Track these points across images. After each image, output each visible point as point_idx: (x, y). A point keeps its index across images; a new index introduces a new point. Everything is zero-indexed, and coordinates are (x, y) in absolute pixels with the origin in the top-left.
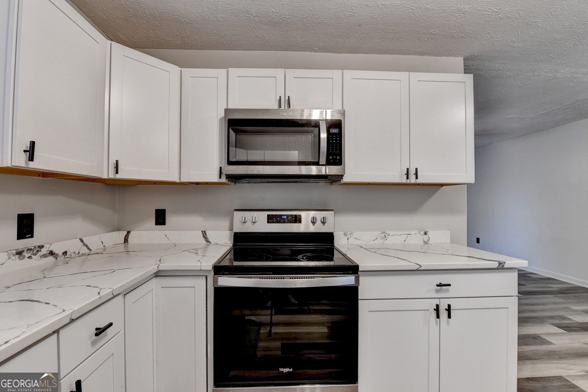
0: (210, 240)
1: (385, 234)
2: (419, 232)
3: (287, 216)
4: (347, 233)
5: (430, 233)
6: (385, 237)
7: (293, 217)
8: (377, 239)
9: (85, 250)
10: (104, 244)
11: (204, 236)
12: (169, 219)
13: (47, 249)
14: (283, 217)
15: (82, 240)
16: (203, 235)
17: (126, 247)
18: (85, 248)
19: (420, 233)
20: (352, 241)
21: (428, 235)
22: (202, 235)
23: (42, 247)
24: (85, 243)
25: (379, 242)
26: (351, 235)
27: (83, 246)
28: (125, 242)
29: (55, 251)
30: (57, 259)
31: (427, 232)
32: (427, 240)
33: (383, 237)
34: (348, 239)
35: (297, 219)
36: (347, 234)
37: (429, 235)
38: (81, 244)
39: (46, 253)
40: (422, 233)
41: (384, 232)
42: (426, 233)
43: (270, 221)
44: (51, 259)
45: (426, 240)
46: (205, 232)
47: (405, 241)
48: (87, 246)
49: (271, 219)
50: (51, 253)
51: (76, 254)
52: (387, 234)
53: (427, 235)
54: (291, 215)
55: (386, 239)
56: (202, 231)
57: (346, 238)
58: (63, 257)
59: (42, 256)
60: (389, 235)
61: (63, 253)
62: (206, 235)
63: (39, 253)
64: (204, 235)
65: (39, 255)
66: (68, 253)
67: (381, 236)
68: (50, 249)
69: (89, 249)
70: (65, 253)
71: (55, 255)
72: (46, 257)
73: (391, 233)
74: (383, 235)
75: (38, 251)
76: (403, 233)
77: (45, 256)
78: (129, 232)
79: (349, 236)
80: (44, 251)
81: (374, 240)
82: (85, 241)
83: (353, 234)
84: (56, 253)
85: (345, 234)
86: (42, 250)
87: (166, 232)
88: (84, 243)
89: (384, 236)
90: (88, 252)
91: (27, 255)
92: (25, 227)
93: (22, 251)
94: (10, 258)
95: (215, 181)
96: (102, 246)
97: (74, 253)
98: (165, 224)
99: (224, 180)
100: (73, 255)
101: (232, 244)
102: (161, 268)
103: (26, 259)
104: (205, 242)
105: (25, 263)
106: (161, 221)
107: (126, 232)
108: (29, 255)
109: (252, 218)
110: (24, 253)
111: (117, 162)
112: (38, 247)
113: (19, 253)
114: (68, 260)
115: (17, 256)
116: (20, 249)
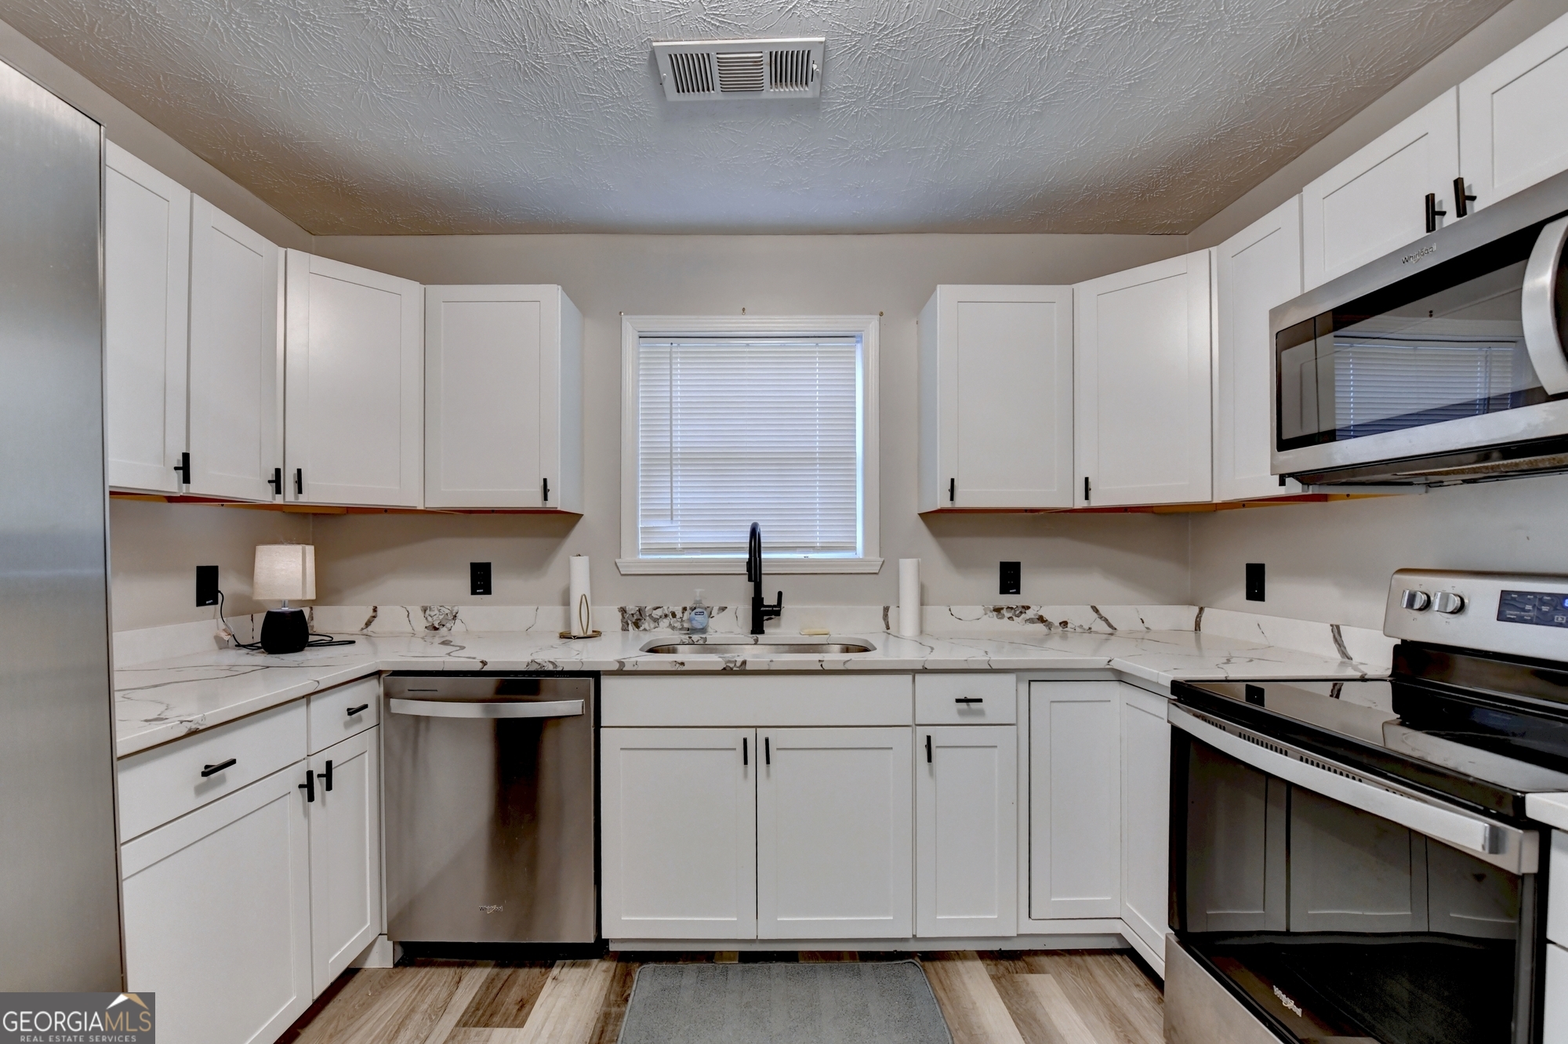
0: (1350, 652)
9: (1102, 627)
10: (1144, 625)
11: (1336, 641)
12: (1270, 587)
13: (1035, 612)
15: (1095, 609)
16: (1334, 636)
17: (1198, 640)
18: (1104, 624)
22: (1332, 635)
23: (1028, 608)
24: (1103, 615)
27: (1099, 620)
28: (1196, 630)
29: (1046, 616)
30: (1050, 629)
38: (1095, 615)
39: (1033, 617)
43: (1512, 613)
44: (1040, 627)
46: (1338, 627)
48: (1106, 620)
49: (1511, 609)
50: (1041, 619)
51: (1084, 629)
56: (1332, 625)
58: (1061, 629)
59: (1028, 620)
61: (1060, 624)
62: (1341, 637)
63: (1023, 615)
64: (1337, 635)
65: (1023, 619)
66: (1069, 625)
68: (1040, 613)
69: (1110, 626)
70: (1064, 624)
71: (1047, 623)
72: (1034, 623)
75: (1021, 613)
77: (1031, 621)
78: (1201, 610)
80: (1030, 614)
82: (1101, 612)
84: (1049, 620)
86: (1027, 611)
87: (1264, 619)
88: (1100, 614)
90: (1110, 630)
91: (1007, 614)
92: (1010, 578)
93: (1002, 609)
94: (986, 614)
95: (1282, 491)
96: (1141, 627)
97: (1081, 626)
98: (1263, 600)
99: (1294, 488)
100: (1078, 630)
101: (1389, 672)
102: (1115, 665)
103: (1006, 619)
104: (1337, 656)
105: (1004, 625)
106: (1255, 588)
107: (1196, 610)
108: (1010, 615)
109: (1445, 597)
110: (1004, 612)
111: (1087, 479)
112: (1023, 607)
113: (998, 610)
114: (1069, 635)
115: (995, 613)
116: (999, 604)
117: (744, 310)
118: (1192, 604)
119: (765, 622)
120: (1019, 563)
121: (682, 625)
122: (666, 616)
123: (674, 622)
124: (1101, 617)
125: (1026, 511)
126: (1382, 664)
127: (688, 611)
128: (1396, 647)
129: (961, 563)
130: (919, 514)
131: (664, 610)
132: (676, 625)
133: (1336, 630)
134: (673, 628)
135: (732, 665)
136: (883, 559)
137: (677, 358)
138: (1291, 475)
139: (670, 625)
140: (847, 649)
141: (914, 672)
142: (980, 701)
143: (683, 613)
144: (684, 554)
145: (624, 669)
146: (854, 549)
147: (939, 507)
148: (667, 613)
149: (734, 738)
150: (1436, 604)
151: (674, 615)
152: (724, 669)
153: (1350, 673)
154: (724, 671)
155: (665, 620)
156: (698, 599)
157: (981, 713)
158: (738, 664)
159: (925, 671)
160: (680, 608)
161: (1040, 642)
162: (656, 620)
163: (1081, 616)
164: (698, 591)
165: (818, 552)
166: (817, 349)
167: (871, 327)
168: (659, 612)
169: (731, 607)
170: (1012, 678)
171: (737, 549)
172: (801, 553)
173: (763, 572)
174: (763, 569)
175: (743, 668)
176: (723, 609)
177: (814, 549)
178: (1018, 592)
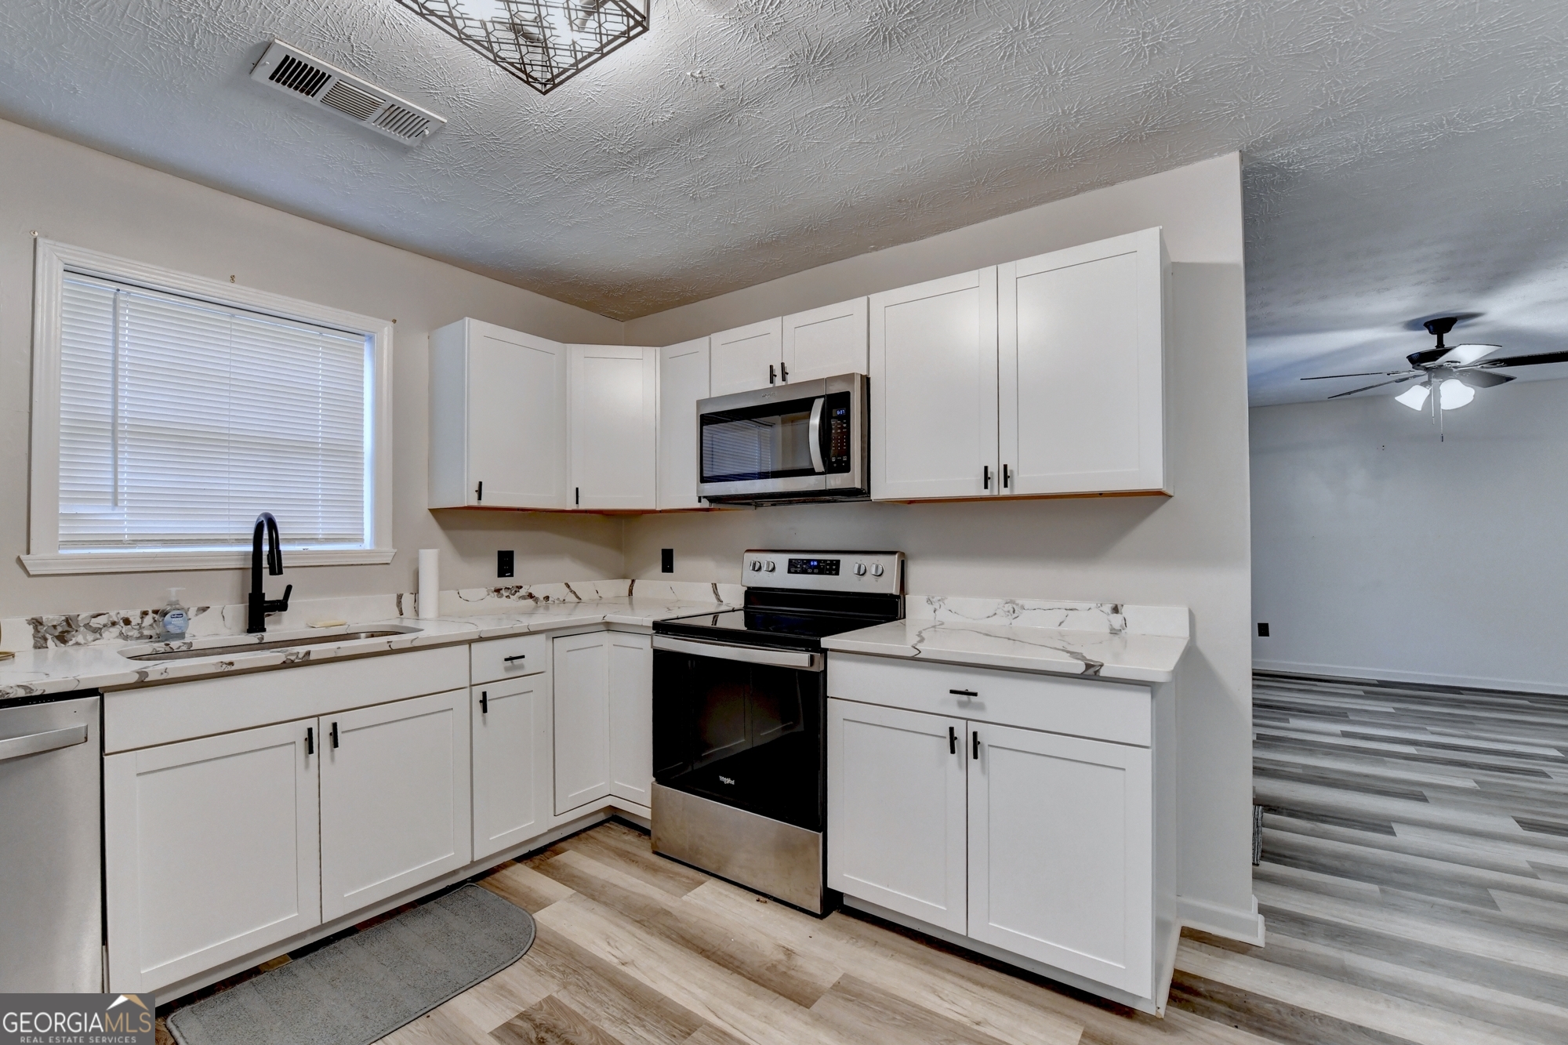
0: (722, 598)
1: (1014, 606)
2: (1099, 605)
3: (819, 561)
4: (933, 598)
5: (1126, 611)
6: (1014, 612)
7: (828, 564)
8: (995, 614)
9: (571, 598)
10: (600, 594)
11: (714, 592)
12: (676, 564)
13: (526, 590)
14: (812, 564)
15: (568, 586)
17: (631, 603)
18: (573, 595)
19: (1101, 608)
20: (943, 615)
21: (1121, 614)
22: (712, 588)
23: (521, 587)
24: (574, 589)
25: (1000, 622)
26: (941, 603)
27: (570, 593)
28: (630, 596)
29: (534, 594)
30: (537, 602)
31: (1119, 607)
32: (1121, 626)
33: (1009, 612)
34: (935, 612)
35: (833, 568)
36: (934, 600)
37: (1124, 615)
38: (568, 590)
39: (525, 594)
40: (1108, 608)
41: (1012, 602)
42: (1116, 610)
43: (793, 570)
44: (530, 602)
45: (1117, 626)
46: (715, 584)
47: (1063, 625)
48: (575, 593)
49: (794, 567)
50: (531, 596)
51: (560, 601)
52: (1017, 605)
53: (1119, 615)
54: (825, 561)
55: (1015, 615)
56: (712, 584)
57: (931, 608)
58: (545, 601)
59: (521, 597)
60: (1023, 608)
61: (544, 598)
62: (717, 589)
63: (517, 593)
64: (715, 589)
65: (517, 596)
66: (550, 599)
67: (1006, 609)
68: (530, 591)
69: (578, 597)
70: (547, 598)
71: (535, 598)
72: (525, 599)
73: (1028, 603)
74: (1009, 607)
75: (516, 592)
76: (1057, 604)
77: (523, 598)
78: (633, 581)
79: (937, 606)
80: (523, 592)
81: (989, 617)
82: (571, 587)
83: (946, 601)
84: (537, 596)
85: (929, 601)
86: (520, 590)
87: (673, 583)
88: (571, 589)
89: (1012, 610)
90: (577, 600)
91: (505, 594)
92: (506, 564)
93: (501, 589)
94: (488, 595)
95: (698, 505)
96: (596, 596)
97: (558, 599)
98: (672, 572)
99: (705, 504)
100: (556, 602)
101: (743, 605)
102: (607, 619)
103: (504, 597)
104: (715, 601)
105: (503, 602)
106: (668, 566)
107: (629, 582)
108: (507, 594)
109: (768, 563)
110: (503, 592)
111: (577, 489)
112: (517, 587)
113: (498, 591)
114: (550, 606)
115: (496, 593)
116: (499, 587)
117: (233, 277)
118: (625, 577)
119: (266, 619)
120: (513, 552)
121: (141, 633)
122: (114, 624)
123: (130, 631)
124: (571, 591)
125: (518, 509)
126: (740, 602)
127: (151, 615)
128: (746, 591)
129: (465, 552)
130: (431, 510)
131: (110, 617)
132: (130, 634)
133: (715, 586)
134: (126, 638)
135: (293, 658)
136: (396, 550)
137: (125, 309)
138: (705, 497)
139: (121, 633)
140: (372, 635)
141: (470, 642)
142: (523, 657)
143: (142, 618)
144: (135, 548)
145: (147, 680)
146: (362, 540)
147: (466, 505)
148: (116, 620)
149: (299, 731)
150: (764, 568)
151: (127, 622)
152: (284, 662)
153: (723, 608)
154: (284, 665)
155: (111, 629)
156: (174, 599)
157: (521, 667)
158: (301, 656)
159: (481, 639)
160: (138, 613)
161: (531, 613)
162: (97, 631)
163: (557, 591)
164: (173, 590)
165: (321, 544)
166: (320, 338)
167: (386, 332)
168: (102, 620)
169: (215, 608)
170: (542, 637)
171: (240, 541)
172: (299, 545)
173: (283, 565)
174: (283, 562)
175: (306, 658)
176: (205, 609)
177: (314, 540)
178: (512, 575)
